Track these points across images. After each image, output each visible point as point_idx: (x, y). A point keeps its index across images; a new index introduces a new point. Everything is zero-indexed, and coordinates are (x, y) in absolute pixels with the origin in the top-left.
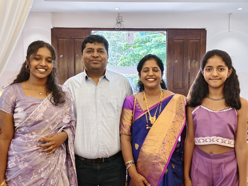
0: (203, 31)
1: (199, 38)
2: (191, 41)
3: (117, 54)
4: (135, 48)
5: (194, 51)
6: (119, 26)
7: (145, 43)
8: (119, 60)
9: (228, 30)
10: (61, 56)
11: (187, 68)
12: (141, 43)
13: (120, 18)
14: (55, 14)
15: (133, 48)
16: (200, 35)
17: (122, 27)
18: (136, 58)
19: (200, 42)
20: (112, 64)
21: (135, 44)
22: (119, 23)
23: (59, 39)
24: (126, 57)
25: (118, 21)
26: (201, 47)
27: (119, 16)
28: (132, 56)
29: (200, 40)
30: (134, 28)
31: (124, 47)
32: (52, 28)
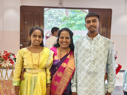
0: (110, 10)
1: (107, 14)
2: (103, 16)
4: (69, 20)
6: (60, 6)
9: (125, 10)
10: (26, 23)
12: (72, 18)
16: (108, 12)
17: (62, 7)
18: (69, 26)
19: (108, 16)
22: (61, 4)
23: (25, 13)
25: (60, 3)
28: (67, 24)
30: (69, 7)
31: (62, 19)
32: (21, 5)
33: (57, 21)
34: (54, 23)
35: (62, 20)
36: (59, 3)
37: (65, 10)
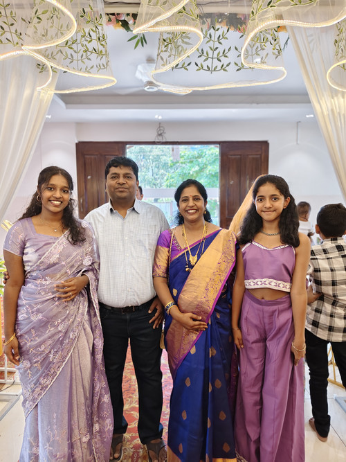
0: (265, 145)
1: (259, 153)
2: (250, 156)
3: (161, 172)
5: (254, 169)
6: (160, 139)
8: (165, 180)
9: (295, 143)
10: (89, 177)
11: (245, 190)
13: (161, 128)
14: (80, 125)
15: (182, 164)
16: (261, 148)
17: (164, 140)
19: (261, 157)
20: (155, 185)
22: (160, 135)
23: (86, 156)
24: (173, 175)
25: (159, 133)
26: (263, 164)
27: (161, 126)
29: (261, 155)
30: (179, 141)
31: (170, 162)
32: (77, 142)
33: (158, 168)
34: (151, 170)
35: (169, 165)
36: (156, 134)
37: (170, 146)
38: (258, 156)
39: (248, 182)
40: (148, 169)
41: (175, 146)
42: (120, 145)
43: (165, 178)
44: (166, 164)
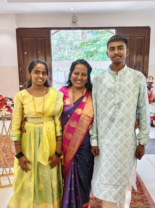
0: (148, 29)
1: (144, 35)
2: (136, 37)
3: (73, 51)
4: (88, 46)
5: (139, 47)
6: (74, 26)
7: (95, 42)
8: (75, 57)
11: (133, 62)
12: (93, 42)
13: (75, 18)
15: (86, 46)
16: (145, 32)
17: (77, 27)
19: (145, 38)
20: (70, 60)
21: (88, 43)
22: (74, 22)
23: (23, 38)
24: (81, 53)
26: (146, 43)
27: (74, 16)
28: (85, 53)
29: (145, 36)
30: (87, 27)
31: (79, 45)
33: (71, 49)
34: (67, 51)
37: (80, 31)
38: (143, 37)
39: (135, 56)
40: (65, 50)
41: (84, 31)
42: (46, 30)
43: (76, 55)
44: (76, 47)
